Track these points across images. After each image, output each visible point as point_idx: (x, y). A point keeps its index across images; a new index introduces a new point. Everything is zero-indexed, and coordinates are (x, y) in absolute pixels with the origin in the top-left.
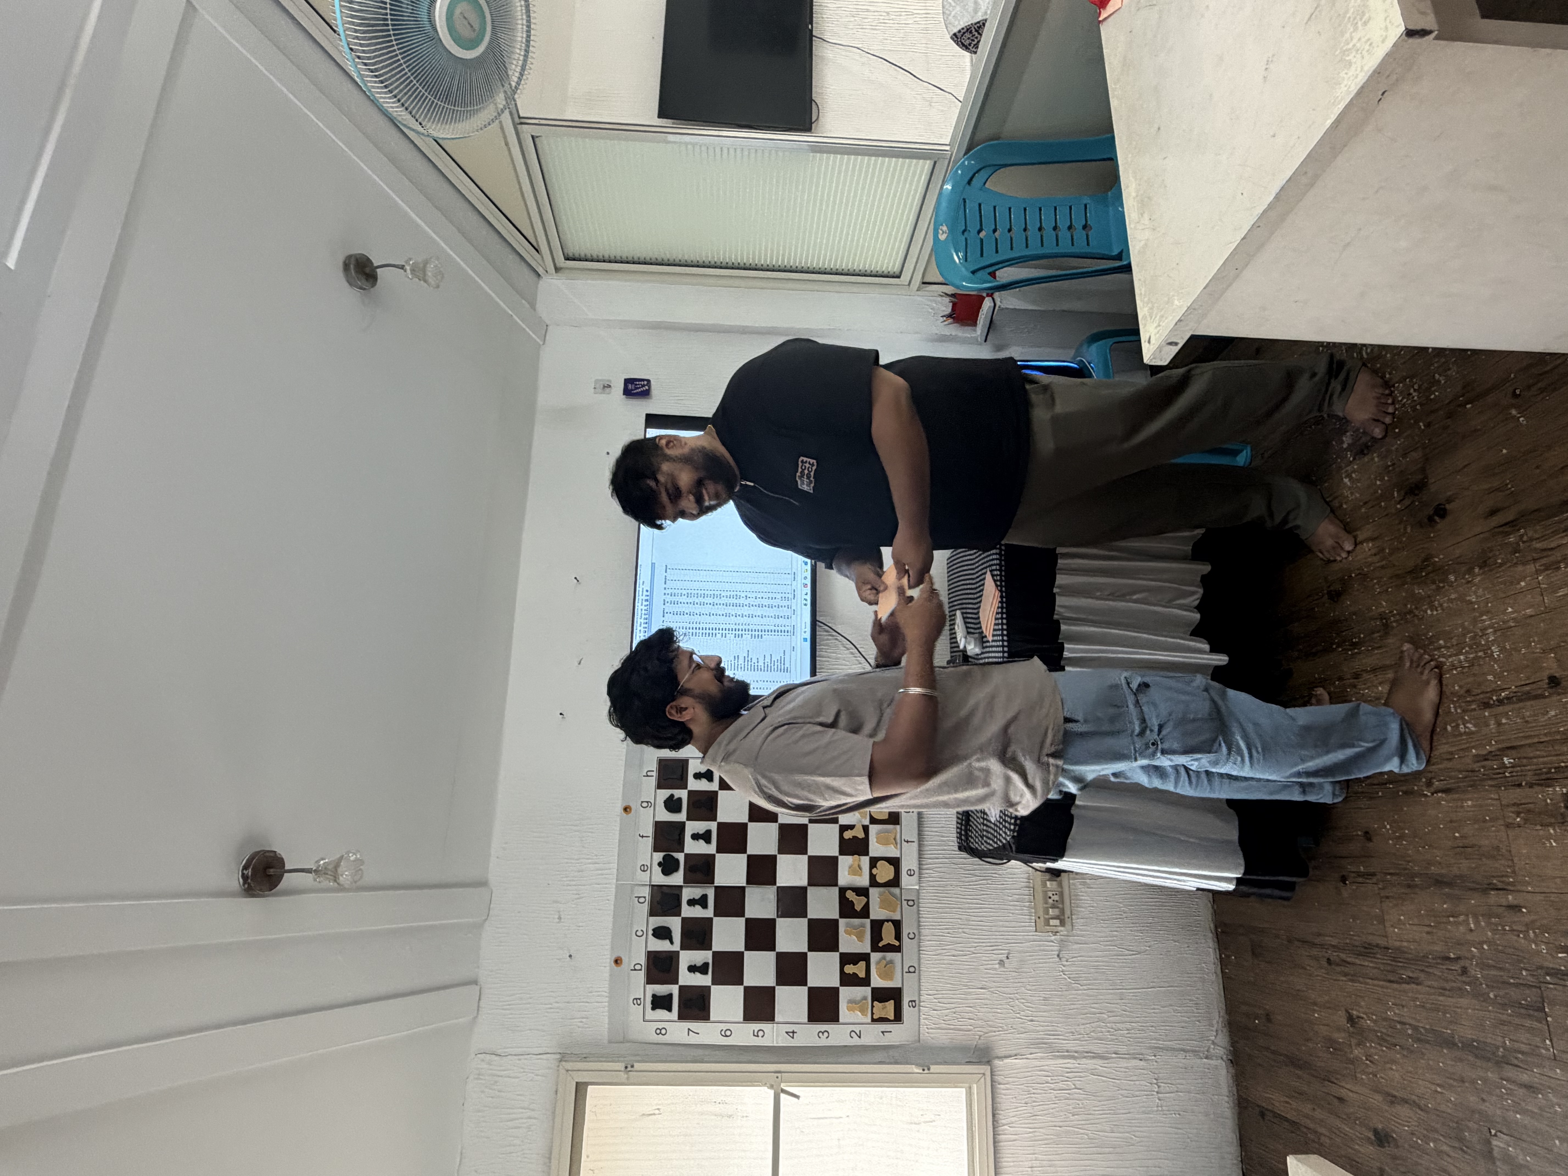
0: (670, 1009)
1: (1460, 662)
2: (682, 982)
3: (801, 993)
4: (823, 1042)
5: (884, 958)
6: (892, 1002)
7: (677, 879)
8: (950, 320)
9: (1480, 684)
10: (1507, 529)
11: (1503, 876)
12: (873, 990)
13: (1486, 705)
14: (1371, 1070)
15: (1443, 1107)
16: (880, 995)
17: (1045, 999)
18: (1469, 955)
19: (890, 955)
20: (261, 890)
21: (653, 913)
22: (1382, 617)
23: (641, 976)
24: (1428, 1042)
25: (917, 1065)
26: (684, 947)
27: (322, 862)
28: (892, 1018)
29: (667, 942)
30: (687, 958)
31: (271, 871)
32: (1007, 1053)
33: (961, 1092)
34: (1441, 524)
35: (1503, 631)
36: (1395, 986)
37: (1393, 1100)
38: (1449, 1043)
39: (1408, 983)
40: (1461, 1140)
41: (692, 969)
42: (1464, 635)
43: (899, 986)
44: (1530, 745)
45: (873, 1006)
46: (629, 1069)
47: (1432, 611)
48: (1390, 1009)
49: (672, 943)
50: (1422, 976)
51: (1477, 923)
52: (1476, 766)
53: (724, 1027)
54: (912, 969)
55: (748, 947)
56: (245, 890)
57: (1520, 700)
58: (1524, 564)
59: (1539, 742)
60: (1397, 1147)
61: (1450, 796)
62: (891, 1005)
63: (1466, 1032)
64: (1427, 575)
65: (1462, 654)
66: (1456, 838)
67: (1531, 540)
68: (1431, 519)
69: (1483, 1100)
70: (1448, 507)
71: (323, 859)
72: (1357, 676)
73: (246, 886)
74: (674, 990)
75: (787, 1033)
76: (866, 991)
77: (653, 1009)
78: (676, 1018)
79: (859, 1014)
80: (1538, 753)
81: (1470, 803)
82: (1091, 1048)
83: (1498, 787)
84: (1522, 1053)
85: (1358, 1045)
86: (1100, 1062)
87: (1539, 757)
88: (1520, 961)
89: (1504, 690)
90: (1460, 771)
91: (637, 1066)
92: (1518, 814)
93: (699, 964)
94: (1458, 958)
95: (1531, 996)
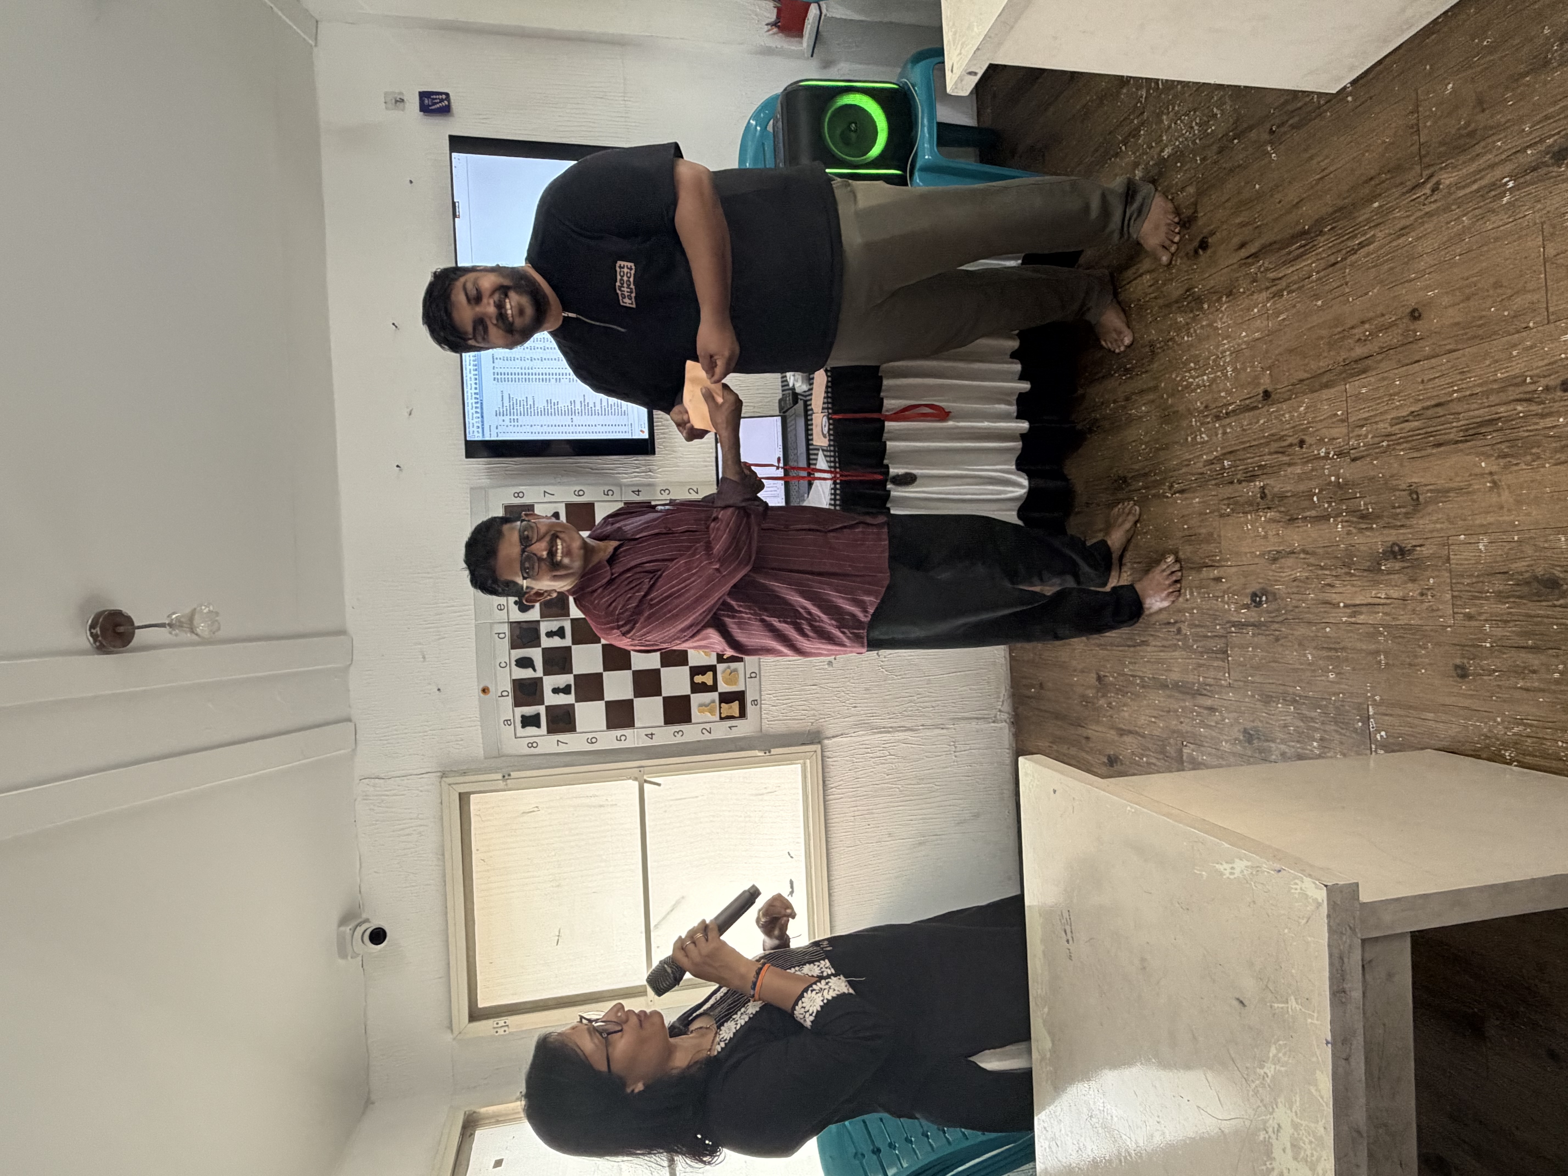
0: (538, 726)
1: (1203, 381)
2: (547, 702)
3: (656, 703)
4: (679, 739)
5: (729, 667)
6: (737, 703)
7: (534, 614)
8: (775, 30)
9: (1215, 400)
10: (1250, 260)
11: (1213, 556)
12: (720, 694)
13: (1218, 418)
14: (1108, 714)
15: (1156, 733)
16: (726, 698)
17: (867, 689)
18: (1183, 619)
19: (733, 665)
20: (114, 647)
21: (514, 646)
22: (1152, 345)
23: (510, 700)
24: (1149, 687)
25: (760, 750)
26: (545, 674)
27: (174, 616)
28: (737, 715)
29: (530, 670)
30: (550, 682)
31: (121, 629)
32: (834, 734)
33: (798, 767)
34: (1204, 256)
35: (1237, 353)
36: (1132, 649)
37: (1122, 732)
38: (1164, 686)
39: (1140, 646)
40: (1163, 751)
41: (556, 691)
42: (1209, 358)
43: (743, 689)
44: (1244, 449)
45: (720, 708)
46: (507, 777)
47: (1188, 337)
48: (1127, 667)
49: (535, 670)
50: (1151, 638)
51: (1191, 594)
52: (1204, 470)
53: (590, 736)
54: (753, 675)
55: (606, 669)
56: (98, 648)
57: (1241, 413)
58: (1260, 291)
59: (1251, 446)
60: (1122, 764)
61: (1185, 495)
62: (736, 705)
63: (1175, 676)
64: (1188, 303)
65: (1205, 374)
66: (1184, 529)
67: (1267, 270)
68: (1196, 252)
69: (1181, 723)
70: (1210, 240)
71: (174, 613)
72: (1127, 399)
73: (98, 644)
74: (542, 710)
75: (646, 735)
76: (715, 696)
77: (523, 727)
78: (545, 732)
79: (709, 714)
80: (1248, 455)
81: (1197, 500)
82: (903, 724)
83: (1217, 485)
84: (1210, 685)
85: (1103, 696)
86: (910, 733)
87: (1249, 458)
88: (1216, 619)
89: (1230, 404)
90: (1193, 474)
91: (513, 774)
92: (1228, 505)
93: (561, 687)
94: (1176, 622)
95: (1220, 644)
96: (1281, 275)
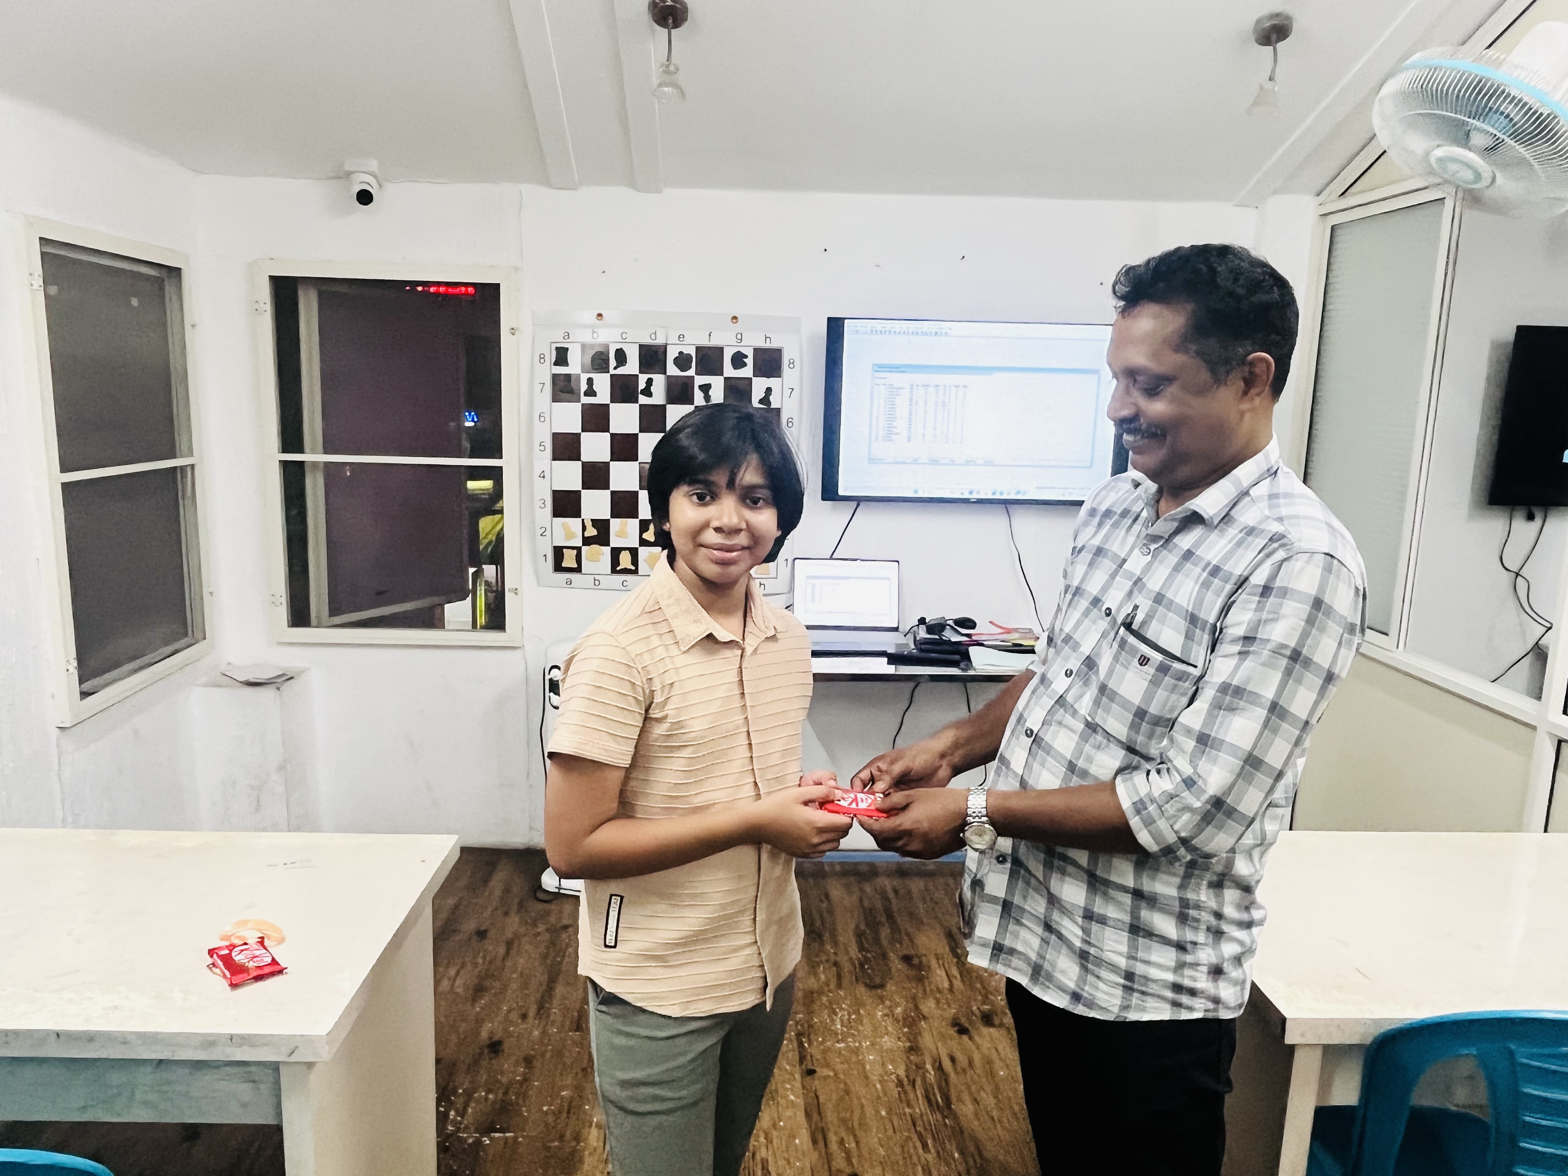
0: (556, 364)
3: (575, 484)
4: (537, 503)
5: (606, 558)
7: (673, 370)
19: (608, 563)
20: (655, 12)
21: (641, 347)
23: (588, 339)
26: (612, 377)
27: (677, 68)
29: (615, 362)
30: (602, 380)
31: (669, 19)
38: (552, 980)
43: (584, 572)
49: (615, 366)
53: (547, 415)
54: (597, 583)
55: (613, 436)
57: (800, 1052)
58: (906, 1070)
60: (477, 942)
63: (560, 990)
64: (911, 1016)
65: (842, 1026)
67: (924, 1077)
68: (958, 1025)
70: (966, 1036)
75: (543, 471)
78: (550, 371)
79: (561, 535)
89: (809, 1044)
96: (917, 1087)
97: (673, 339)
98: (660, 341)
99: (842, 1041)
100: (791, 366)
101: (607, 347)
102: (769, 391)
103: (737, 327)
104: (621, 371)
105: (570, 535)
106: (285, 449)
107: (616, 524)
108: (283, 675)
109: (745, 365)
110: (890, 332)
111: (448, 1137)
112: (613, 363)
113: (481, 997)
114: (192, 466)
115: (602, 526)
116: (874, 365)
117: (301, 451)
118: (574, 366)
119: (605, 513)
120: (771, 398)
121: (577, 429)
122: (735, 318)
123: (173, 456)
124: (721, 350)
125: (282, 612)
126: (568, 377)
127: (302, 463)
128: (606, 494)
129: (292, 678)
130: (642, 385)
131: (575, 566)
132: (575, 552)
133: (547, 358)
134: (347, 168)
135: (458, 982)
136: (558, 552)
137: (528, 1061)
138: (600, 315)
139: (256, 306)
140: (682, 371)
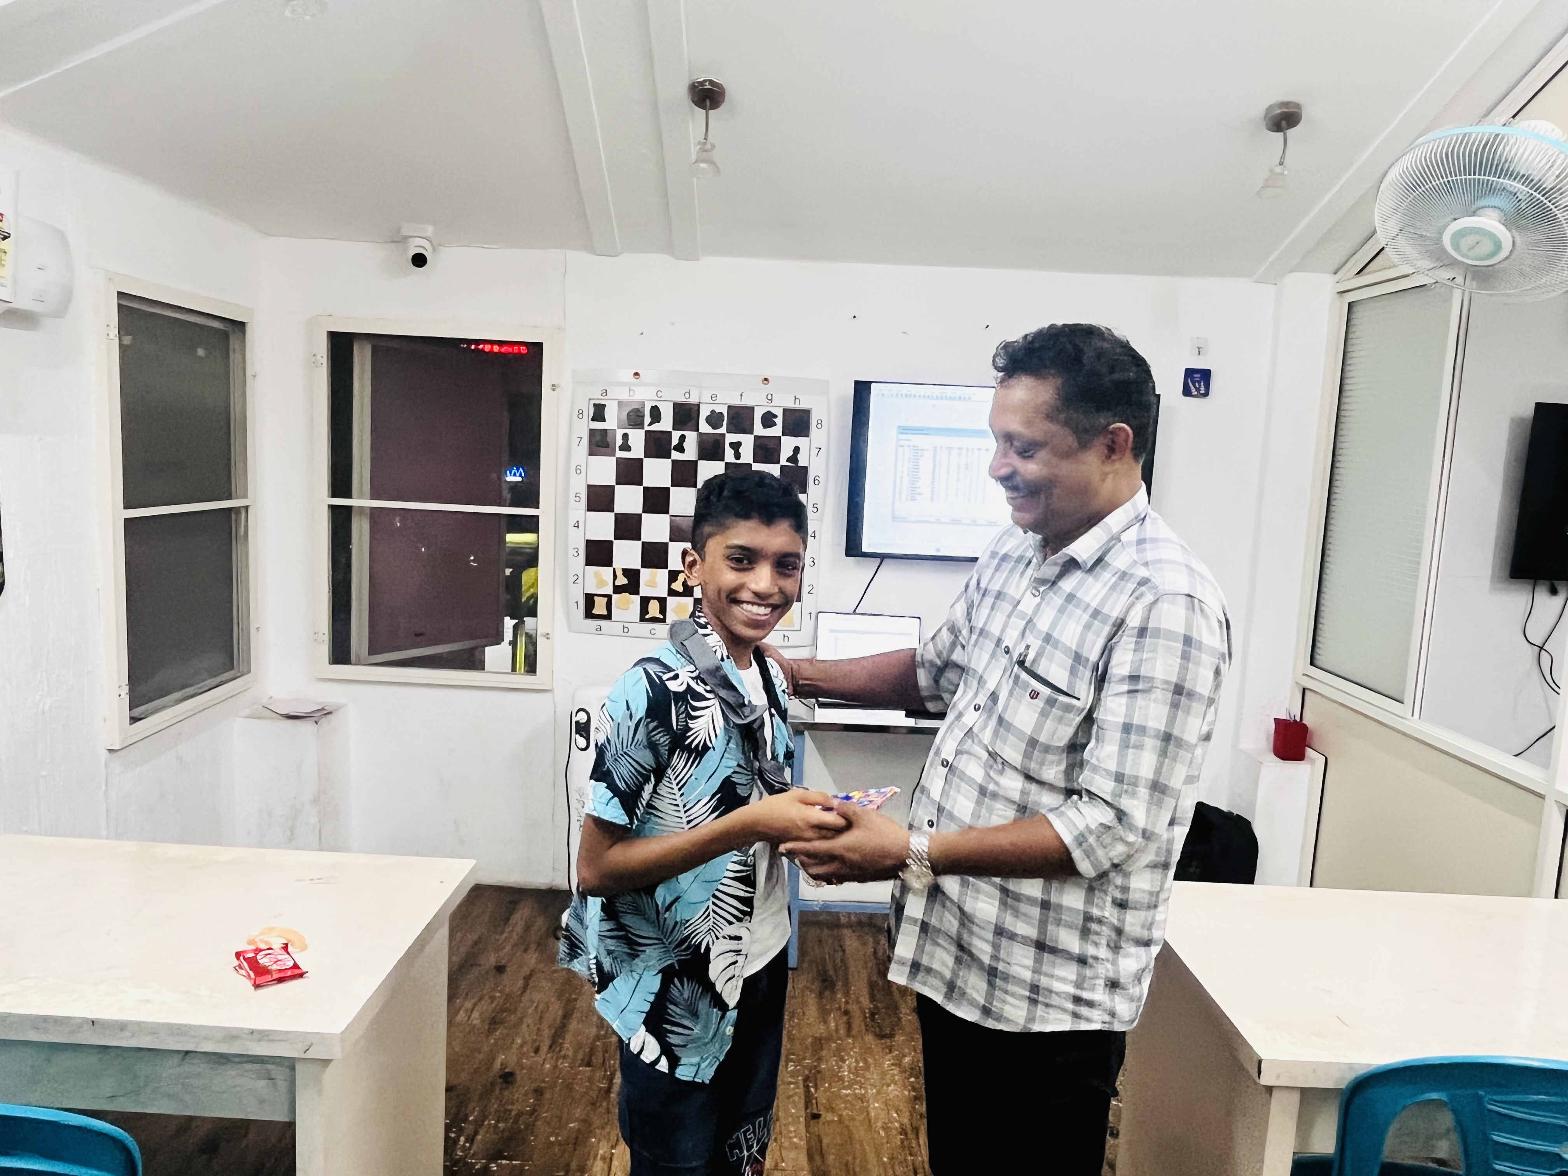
0: (594, 420)
3: (609, 535)
4: (573, 552)
5: (636, 607)
6: (603, 612)
7: (705, 428)
9: (823, 1079)
15: (522, 1005)
19: (637, 611)
20: (694, 95)
21: (675, 405)
23: (625, 397)
24: (566, 1005)
26: (646, 433)
29: (650, 419)
30: (637, 435)
31: (708, 103)
35: (861, 1098)
38: (566, 1016)
42: (863, 1077)
43: (614, 619)
47: (889, 1064)
49: (650, 423)
53: (584, 468)
54: (626, 630)
55: (646, 490)
56: (694, 83)
57: (806, 1097)
60: (495, 976)
63: (573, 1026)
73: (697, 85)
75: (578, 522)
78: (587, 426)
79: (593, 583)
97: (706, 398)
98: (693, 400)
99: (849, 1087)
100: (819, 426)
101: (644, 403)
102: (797, 450)
103: (769, 388)
104: (656, 427)
105: (602, 583)
106: (334, 494)
107: (646, 574)
108: (323, 709)
109: (775, 424)
110: (915, 396)
111: (456, 1163)
112: (647, 419)
113: (495, 1030)
114: (247, 508)
115: (632, 575)
116: (899, 427)
117: (348, 495)
118: (612, 422)
119: (635, 562)
120: (799, 457)
121: (612, 482)
122: (766, 379)
123: (229, 497)
124: (752, 409)
125: (324, 650)
126: (605, 430)
127: (349, 508)
128: (638, 545)
129: (330, 713)
130: (675, 441)
131: (605, 613)
132: (606, 599)
133: (585, 414)
134: (405, 232)
135: (476, 1014)
136: (590, 600)
137: (539, 1092)
138: (636, 374)
139: (313, 359)
140: (714, 428)
